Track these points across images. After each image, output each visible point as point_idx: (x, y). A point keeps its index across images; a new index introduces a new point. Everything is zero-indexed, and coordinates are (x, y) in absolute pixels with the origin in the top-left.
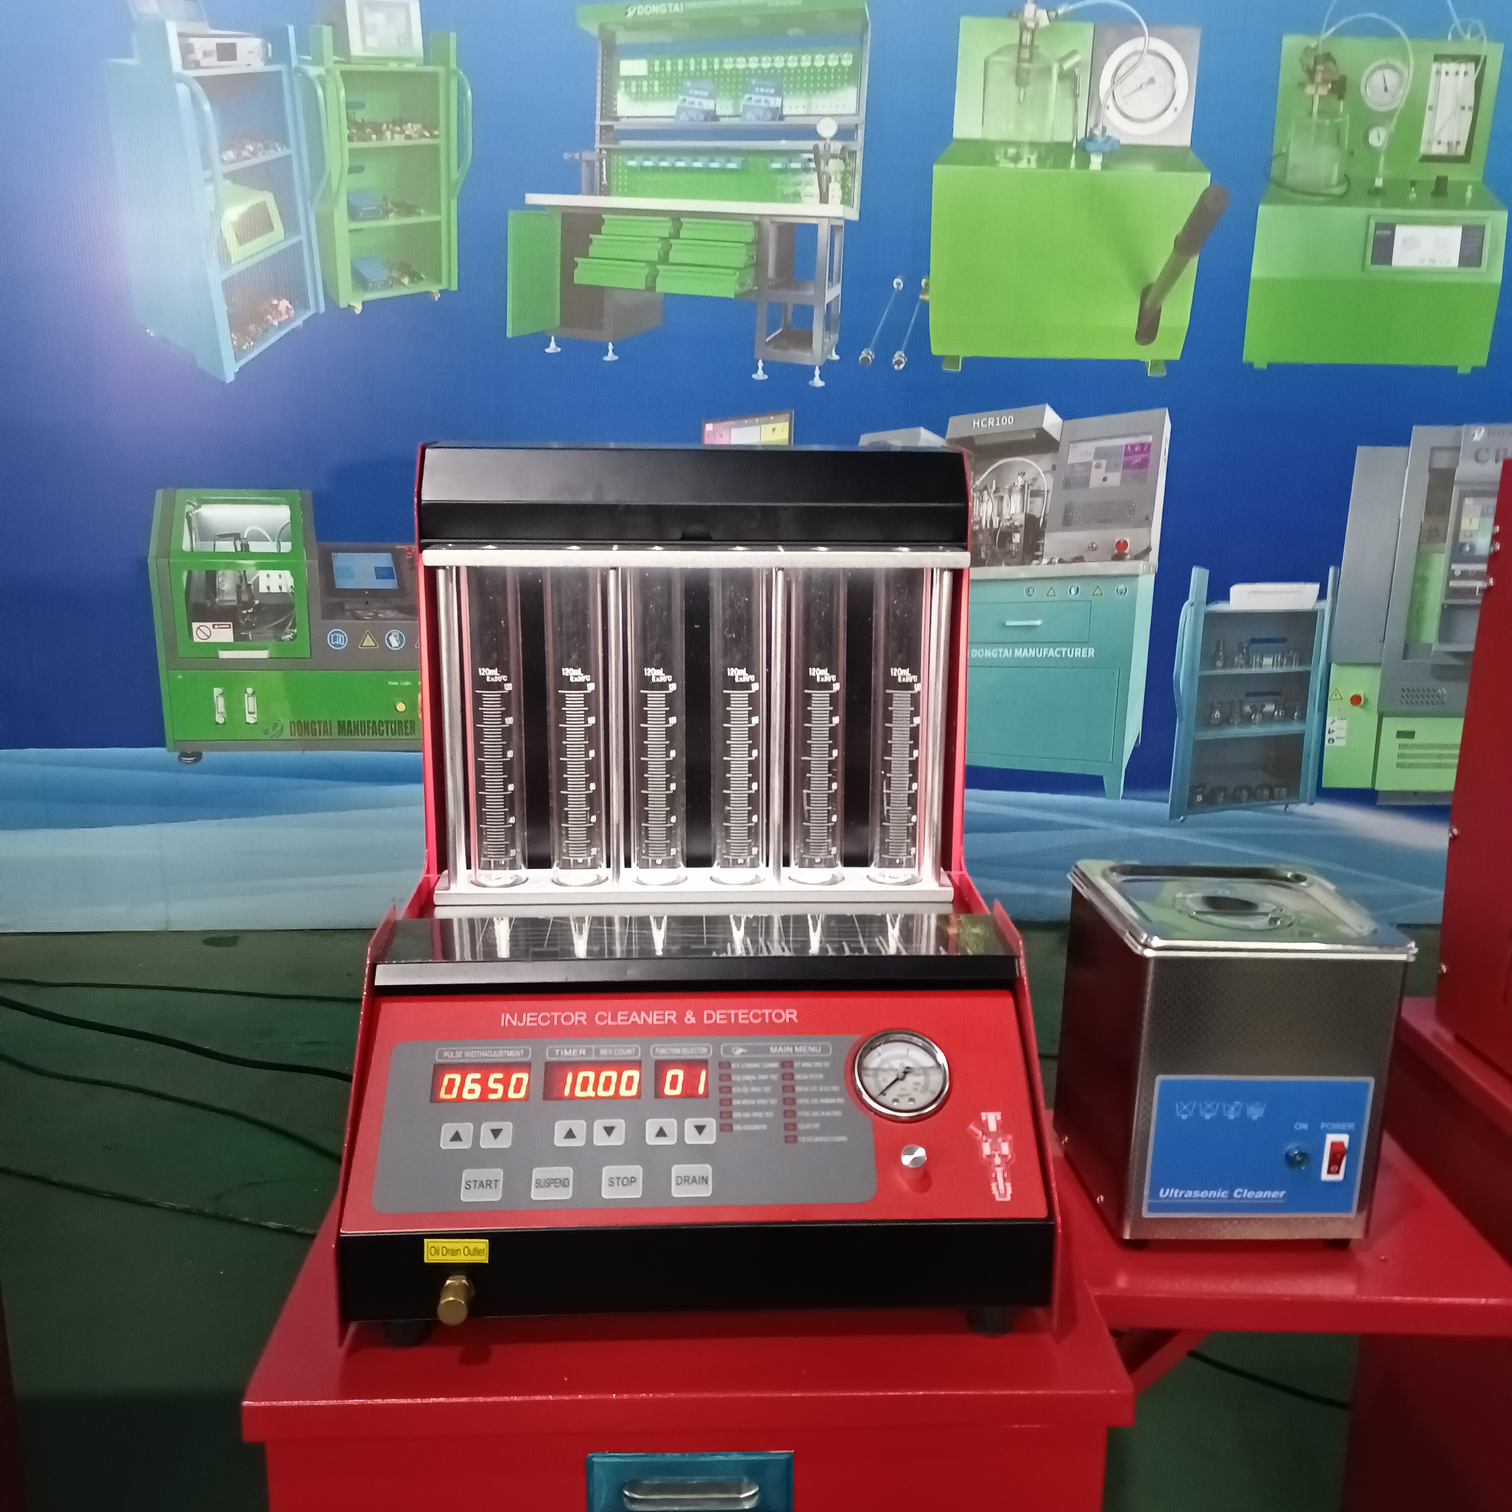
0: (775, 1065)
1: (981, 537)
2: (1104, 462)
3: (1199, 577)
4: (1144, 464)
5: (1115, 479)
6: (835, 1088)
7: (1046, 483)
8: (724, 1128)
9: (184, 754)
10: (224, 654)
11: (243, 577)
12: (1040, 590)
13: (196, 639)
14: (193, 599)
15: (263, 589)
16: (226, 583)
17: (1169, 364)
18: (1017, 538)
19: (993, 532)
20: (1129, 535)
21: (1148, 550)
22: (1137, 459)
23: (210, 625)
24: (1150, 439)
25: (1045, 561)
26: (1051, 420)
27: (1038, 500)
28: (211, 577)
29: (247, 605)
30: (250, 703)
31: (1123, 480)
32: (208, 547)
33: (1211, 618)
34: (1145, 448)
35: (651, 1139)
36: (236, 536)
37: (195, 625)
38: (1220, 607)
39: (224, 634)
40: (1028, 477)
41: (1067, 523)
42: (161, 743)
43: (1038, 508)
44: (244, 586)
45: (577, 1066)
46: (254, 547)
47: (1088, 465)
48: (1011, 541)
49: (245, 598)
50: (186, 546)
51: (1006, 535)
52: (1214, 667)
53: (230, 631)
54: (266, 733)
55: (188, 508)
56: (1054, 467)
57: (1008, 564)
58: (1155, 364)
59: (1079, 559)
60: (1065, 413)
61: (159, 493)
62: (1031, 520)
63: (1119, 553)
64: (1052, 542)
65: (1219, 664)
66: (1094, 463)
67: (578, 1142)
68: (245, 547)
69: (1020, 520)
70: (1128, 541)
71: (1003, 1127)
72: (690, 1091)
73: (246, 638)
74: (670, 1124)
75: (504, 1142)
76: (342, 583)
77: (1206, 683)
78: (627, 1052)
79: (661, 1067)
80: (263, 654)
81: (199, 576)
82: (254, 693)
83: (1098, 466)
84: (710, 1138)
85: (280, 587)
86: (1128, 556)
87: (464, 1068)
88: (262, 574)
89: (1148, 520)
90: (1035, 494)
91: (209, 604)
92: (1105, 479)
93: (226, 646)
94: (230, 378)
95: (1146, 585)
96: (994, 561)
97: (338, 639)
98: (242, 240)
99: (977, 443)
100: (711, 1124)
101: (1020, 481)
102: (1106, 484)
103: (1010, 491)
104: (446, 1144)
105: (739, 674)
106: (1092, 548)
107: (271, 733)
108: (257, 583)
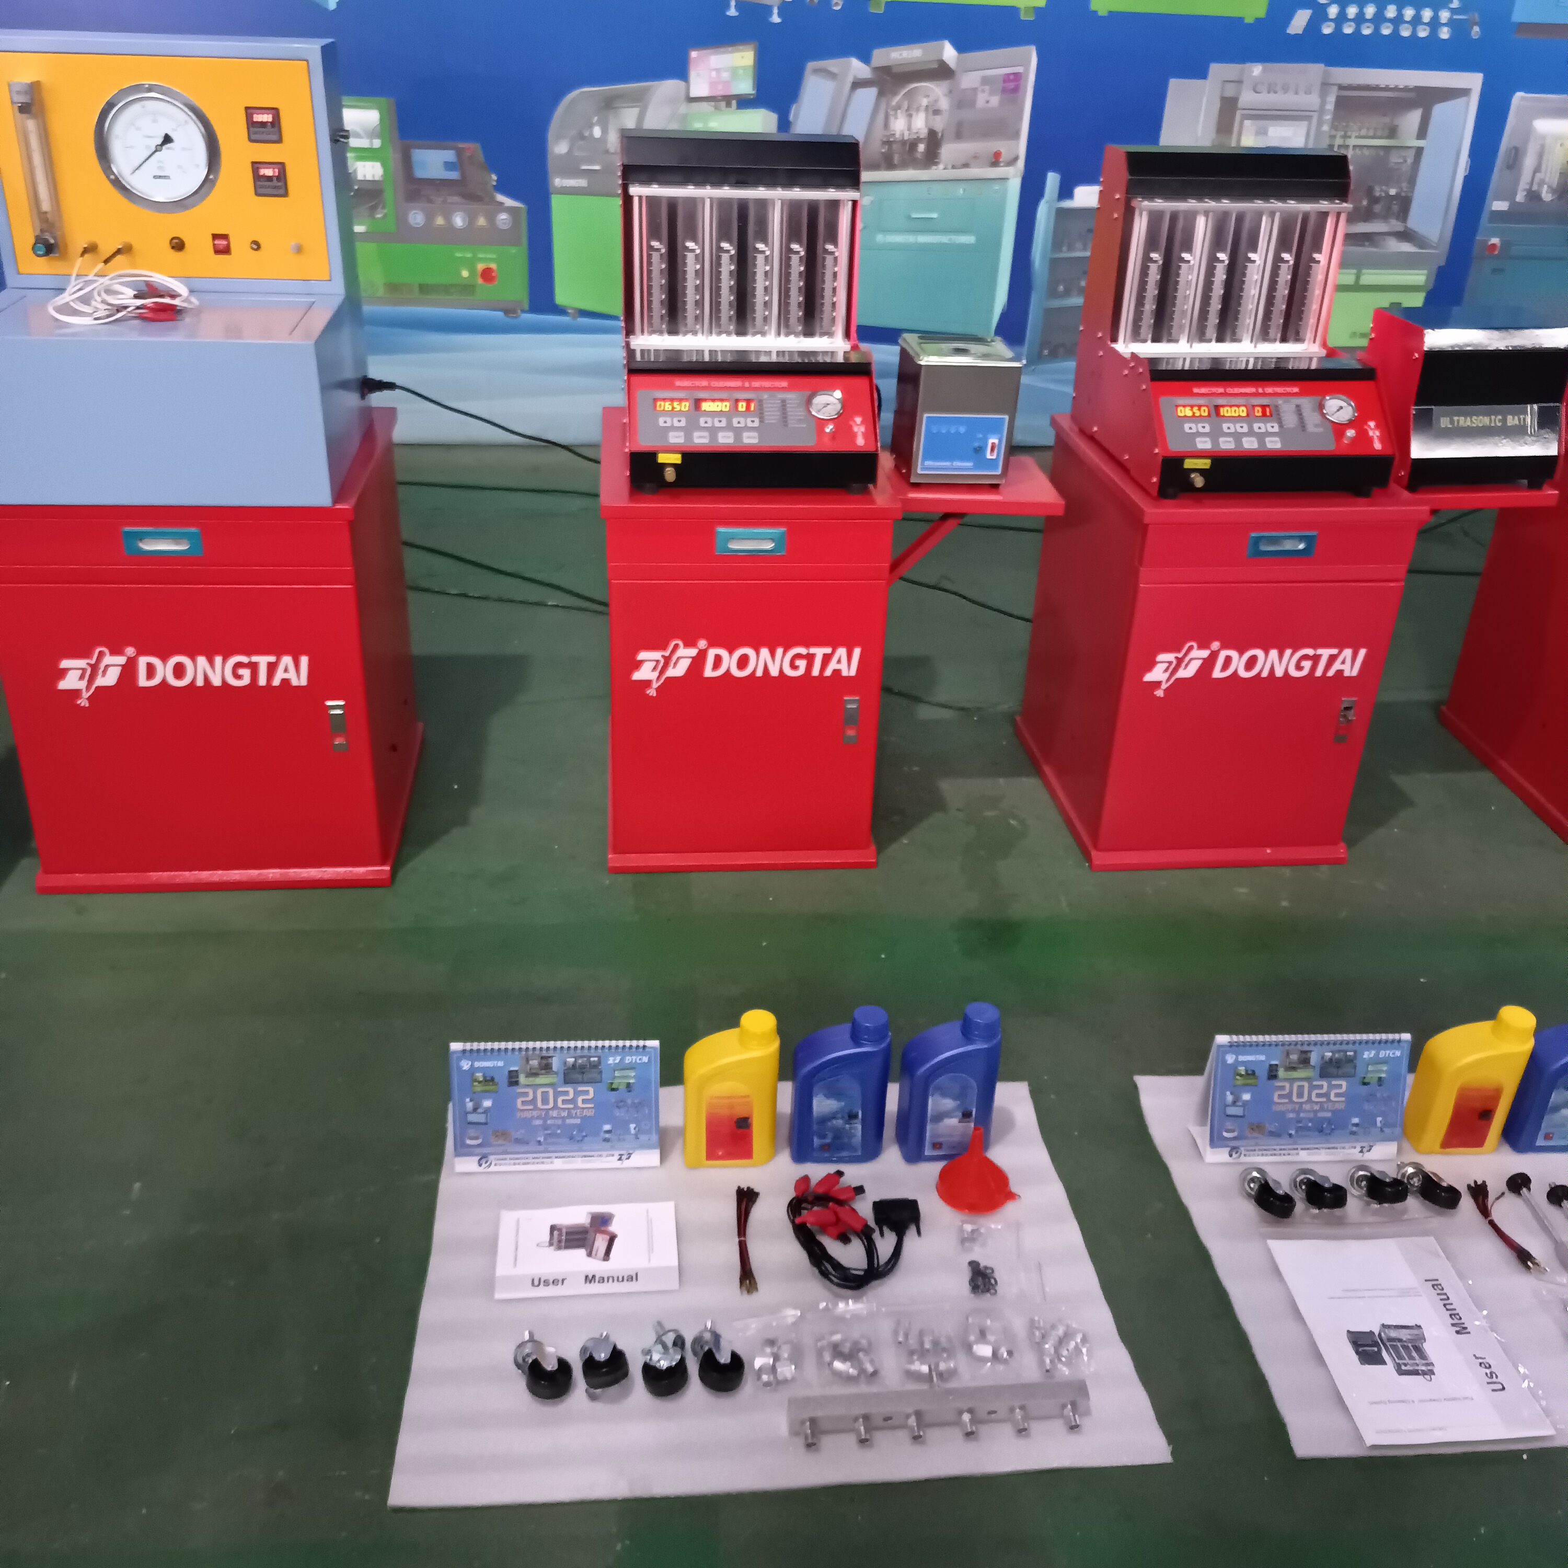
0: (779, 401)
1: (895, 147)
2: (987, 88)
3: (1052, 180)
4: (1016, 90)
5: (995, 101)
6: (801, 410)
7: (944, 104)
8: (761, 421)
12: (937, 189)
15: (360, 177)
17: (1037, 10)
18: (921, 147)
19: (903, 142)
20: (1002, 146)
21: (1016, 159)
22: (1012, 85)
24: (1019, 69)
25: (941, 166)
26: (949, 53)
27: (938, 118)
31: (1001, 103)
33: (1062, 214)
34: (1017, 77)
35: (735, 424)
38: (1067, 204)
40: (932, 98)
41: (959, 136)
43: (939, 124)
45: (705, 400)
46: (354, 143)
47: (975, 90)
48: (916, 151)
51: (913, 145)
52: (1060, 251)
54: (366, 291)
56: (950, 92)
57: (915, 168)
58: (1027, 9)
59: (966, 165)
60: (960, 48)
62: (932, 133)
63: (996, 160)
64: (948, 151)
65: (1064, 249)
66: (980, 89)
67: (709, 425)
69: (924, 133)
70: (1003, 150)
71: (862, 423)
72: (748, 407)
74: (742, 420)
75: (683, 424)
76: (420, 173)
77: (1054, 264)
78: (723, 395)
79: (737, 401)
80: (361, 229)
83: (983, 91)
84: (756, 424)
85: (373, 176)
86: (1002, 164)
87: (664, 400)
88: (360, 165)
89: (1017, 135)
90: (937, 112)
92: (988, 102)
95: (1014, 186)
96: (904, 165)
97: (416, 218)
99: (895, 70)
100: (757, 420)
101: (925, 102)
102: (989, 105)
103: (918, 110)
104: (661, 423)
105: (761, 246)
106: (976, 157)
107: (371, 291)
108: (355, 171)
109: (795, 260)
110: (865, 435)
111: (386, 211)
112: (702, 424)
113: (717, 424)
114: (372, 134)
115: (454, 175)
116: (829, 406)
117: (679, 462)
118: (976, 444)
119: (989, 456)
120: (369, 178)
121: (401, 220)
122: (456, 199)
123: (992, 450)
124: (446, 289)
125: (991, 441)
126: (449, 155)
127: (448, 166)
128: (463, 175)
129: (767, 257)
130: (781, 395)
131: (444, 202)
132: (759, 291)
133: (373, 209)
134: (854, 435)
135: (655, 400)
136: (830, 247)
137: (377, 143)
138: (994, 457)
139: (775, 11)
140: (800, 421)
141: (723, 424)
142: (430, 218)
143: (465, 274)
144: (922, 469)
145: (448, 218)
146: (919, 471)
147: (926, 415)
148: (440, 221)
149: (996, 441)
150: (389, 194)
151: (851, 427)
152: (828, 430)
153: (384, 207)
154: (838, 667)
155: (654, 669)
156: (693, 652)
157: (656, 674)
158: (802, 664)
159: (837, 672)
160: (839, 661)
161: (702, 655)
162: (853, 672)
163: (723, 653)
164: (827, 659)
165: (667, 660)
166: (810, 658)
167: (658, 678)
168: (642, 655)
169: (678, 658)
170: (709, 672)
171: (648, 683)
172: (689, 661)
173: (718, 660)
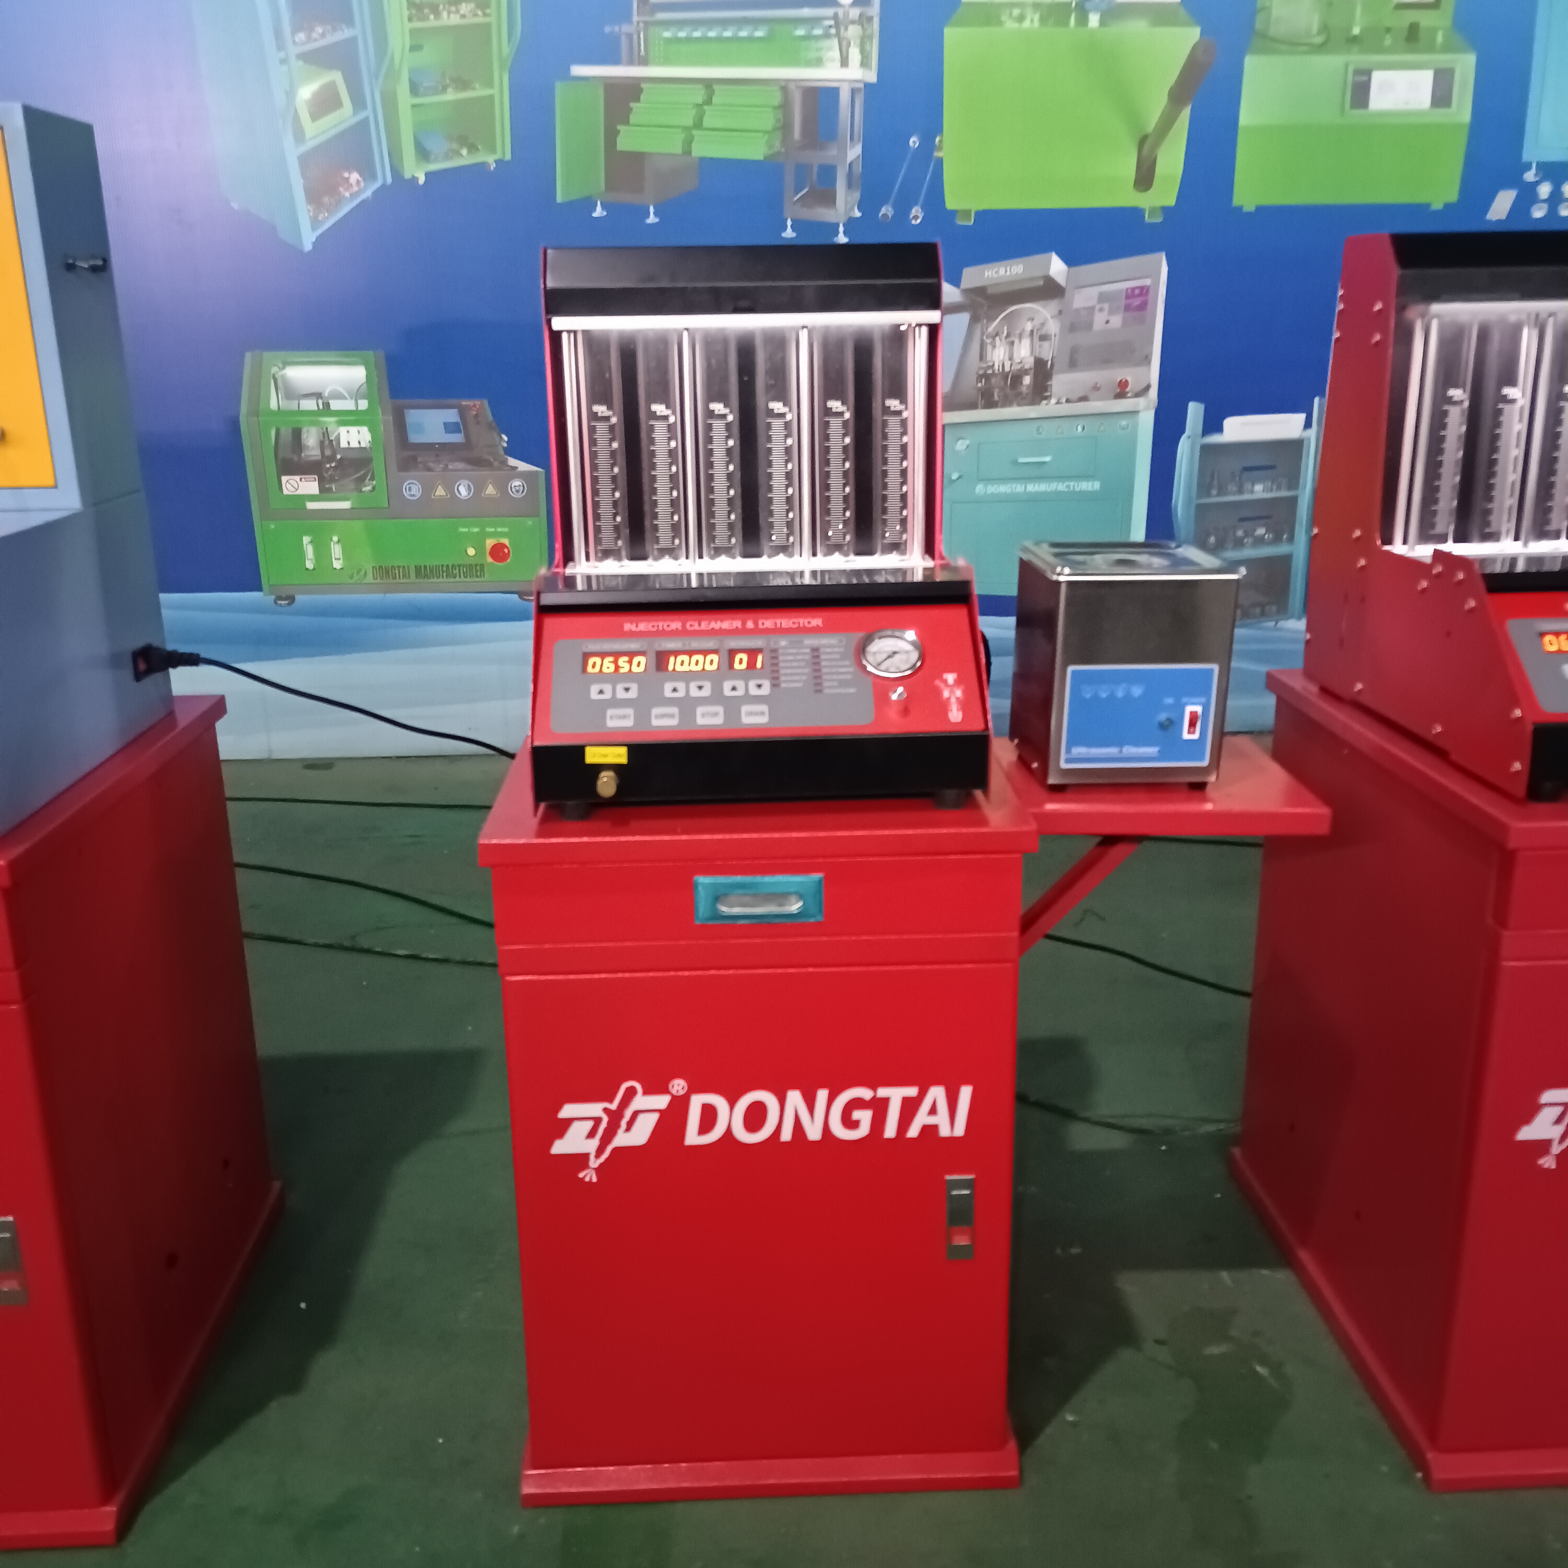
0: (808, 651)
1: (993, 380)
2: (1106, 306)
3: (1195, 411)
4: (1143, 307)
5: (1116, 321)
6: (847, 663)
7: (1053, 327)
8: (775, 685)
9: (279, 598)
10: (311, 506)
11: (326, 434)
12: (1049, 429)
13: (285, 492)
14: (281, 455)
15: (344, 444)
16: (311, 439)
17: (1165, 210)
18: (1027, 380)
19: (1005, 375)
20: (1131, 375)
21: (1148, 387)
22: (1137, 302)
23: (297, 478)
24: (1147, 282)
25: (1053, 401)
26: (1057, 267)
27: (1046, 344)
28: (297, 434)
29: (331, 459)
30: (336, 550)
31: (1125, 322)
32: (293, 405)
33: (1207, 450)
34: (1144, 291)
35: (727, 692)
36: (318, 395)
37: (284, 479)
38: (1215, 439)
39: (310, 486)
40: (1037, 322)
41: (1073, 364)
42: (259, 588)
43: (1047, 352)
44: (327, 442)
45: (676, 653)
46: (335, 405)
47: (1091, 310)
48: (1021, 383)
49: (328, 452)
50: (273, 405)
51: (1017, 378)
52: (1209, 495)
53: (316, 483)
54: (352, 577)
55: (274, 370)
56: (1060, 312)
57: (1019, 405)
58: (1153, 211)
59: (1084, 399)
60: (1070, 261)
61: (248, 356)
62: (1040, 363)
63: (1121, 391)
64: (1060, 383)
65: (1214, 492)
66: (1098, 307)
67: (681, 694)
68: (327, 405)
69: (1029, 363)
70: (1129, 379)
71: (958, 682)
72: (751, 665)
73: (330, 490)
74: (740, 684)
75: (633, 694)
76: (414, 438)
77: (1202, 511)
78: (709, 644)
79: (732, 653)
80: (345, 505)
81: (286, 433)
82: (339, 541)
83: (1101, 310)
84: (766, 690)
85: (359, 443)
86: (1129, 395)
87: (603, 655)
88: (343, 430)
89: (1147, 360)
90: (1043, 338)
91: (296, 458)
92: (1107, 322)
93: (312, 498)
94: (308, 246)
95: (1146, 421)
96: (1006, 402)
97: (413, 489)
98: (315, 117)
99: (989, 291)
100: (767, 684)
101: (1029, 326)
102: (1109, 326)
103: (1020, 337)
104: (594, 695)
105: (777, 406)
106: (1096, 388)
107: (356, 577)
108: (338, 438)
109: (836, 426)
110: (964, 705)
111: (374, 482)
112: (668, 693)
113: (694, 693)
114: (357, 395)
115: (458, 438)
116: (897, 657)
117: (624, 760)
118: (1163, 717)
119: (1186, 736)
120: (354, 444)
121: (394, 493)
122: (460, 465)
123: (1192, 724)
124: (449, 571)
125: (1189, 709)
126: (452, 415)
127: (450, 428)
128: (467, 436)
129: (787, 425)
130: (811, 641)
131: (446, 469)
132: (778, 481)
133: (361, 480)
134: (944, 706)
135: (586, 656)
136: (893, 404)
137: (363, 404)
138: (1196, 736)
139: (841, 229)
140: (843, 684)
141: (706, 692)
142: (428, 489)
143: (471, 552)
144: (1068, 761)
145: (450, 488)
146: (1064, 765)
147: (1071, 669)
148: (440, 492)
149: (1198, 709)
150: (378, 465)
151: (938, 692)
152: (894, 697)
153: (372, 479)
154: (932, 1120)
155: (591, 1134)
156: (661, 1101)
157: (595, 1143)
158: (864, 1117)
159: (929, 1131)
160: (933, 1111)
161: (679, 1106)
162: (960, 1130)
163: (719, 1102)
164: (910, 1108)
165: (615, 1117)
166: (880, 1107)
167: (600, 1151)
168: (568, 1111)
169: (636, 1114)
170: (692, 1137)
171: (581, 1160)
172: (655, 1117)
173: (709, 1117)
